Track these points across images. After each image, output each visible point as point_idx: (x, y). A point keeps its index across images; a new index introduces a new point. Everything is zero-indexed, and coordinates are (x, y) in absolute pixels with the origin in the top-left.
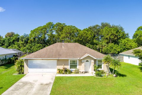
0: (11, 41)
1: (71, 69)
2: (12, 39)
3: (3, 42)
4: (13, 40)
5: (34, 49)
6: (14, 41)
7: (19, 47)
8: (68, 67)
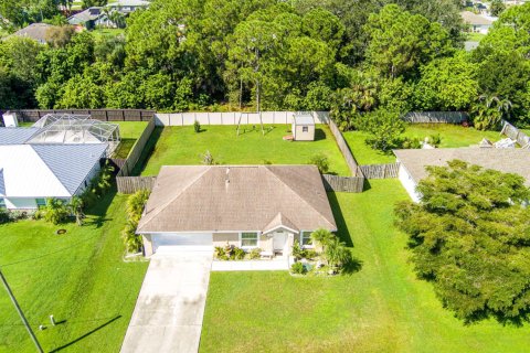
0: (70, 61)
1: (244, 247)
2: (71, 54)
3: (45, 67)
4: (74, 57)
5: (144, 90)
6: (77, 60)
7: (99, 83)
8: (238, 244)
